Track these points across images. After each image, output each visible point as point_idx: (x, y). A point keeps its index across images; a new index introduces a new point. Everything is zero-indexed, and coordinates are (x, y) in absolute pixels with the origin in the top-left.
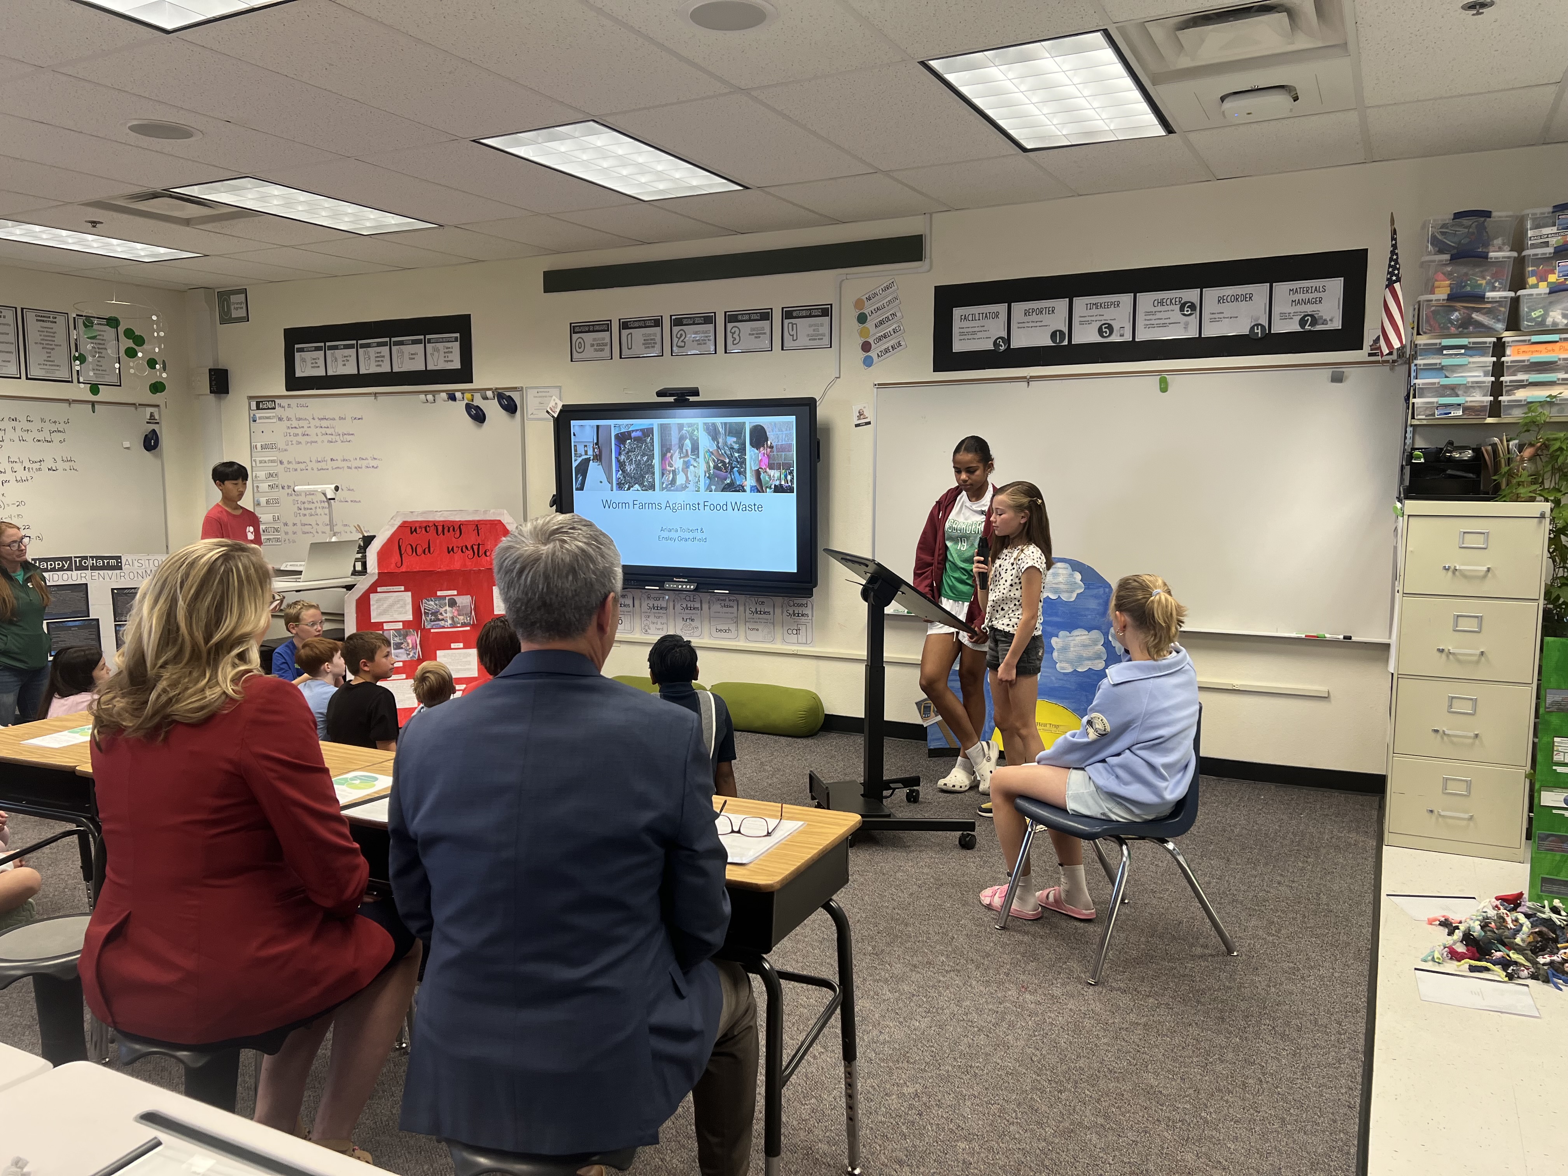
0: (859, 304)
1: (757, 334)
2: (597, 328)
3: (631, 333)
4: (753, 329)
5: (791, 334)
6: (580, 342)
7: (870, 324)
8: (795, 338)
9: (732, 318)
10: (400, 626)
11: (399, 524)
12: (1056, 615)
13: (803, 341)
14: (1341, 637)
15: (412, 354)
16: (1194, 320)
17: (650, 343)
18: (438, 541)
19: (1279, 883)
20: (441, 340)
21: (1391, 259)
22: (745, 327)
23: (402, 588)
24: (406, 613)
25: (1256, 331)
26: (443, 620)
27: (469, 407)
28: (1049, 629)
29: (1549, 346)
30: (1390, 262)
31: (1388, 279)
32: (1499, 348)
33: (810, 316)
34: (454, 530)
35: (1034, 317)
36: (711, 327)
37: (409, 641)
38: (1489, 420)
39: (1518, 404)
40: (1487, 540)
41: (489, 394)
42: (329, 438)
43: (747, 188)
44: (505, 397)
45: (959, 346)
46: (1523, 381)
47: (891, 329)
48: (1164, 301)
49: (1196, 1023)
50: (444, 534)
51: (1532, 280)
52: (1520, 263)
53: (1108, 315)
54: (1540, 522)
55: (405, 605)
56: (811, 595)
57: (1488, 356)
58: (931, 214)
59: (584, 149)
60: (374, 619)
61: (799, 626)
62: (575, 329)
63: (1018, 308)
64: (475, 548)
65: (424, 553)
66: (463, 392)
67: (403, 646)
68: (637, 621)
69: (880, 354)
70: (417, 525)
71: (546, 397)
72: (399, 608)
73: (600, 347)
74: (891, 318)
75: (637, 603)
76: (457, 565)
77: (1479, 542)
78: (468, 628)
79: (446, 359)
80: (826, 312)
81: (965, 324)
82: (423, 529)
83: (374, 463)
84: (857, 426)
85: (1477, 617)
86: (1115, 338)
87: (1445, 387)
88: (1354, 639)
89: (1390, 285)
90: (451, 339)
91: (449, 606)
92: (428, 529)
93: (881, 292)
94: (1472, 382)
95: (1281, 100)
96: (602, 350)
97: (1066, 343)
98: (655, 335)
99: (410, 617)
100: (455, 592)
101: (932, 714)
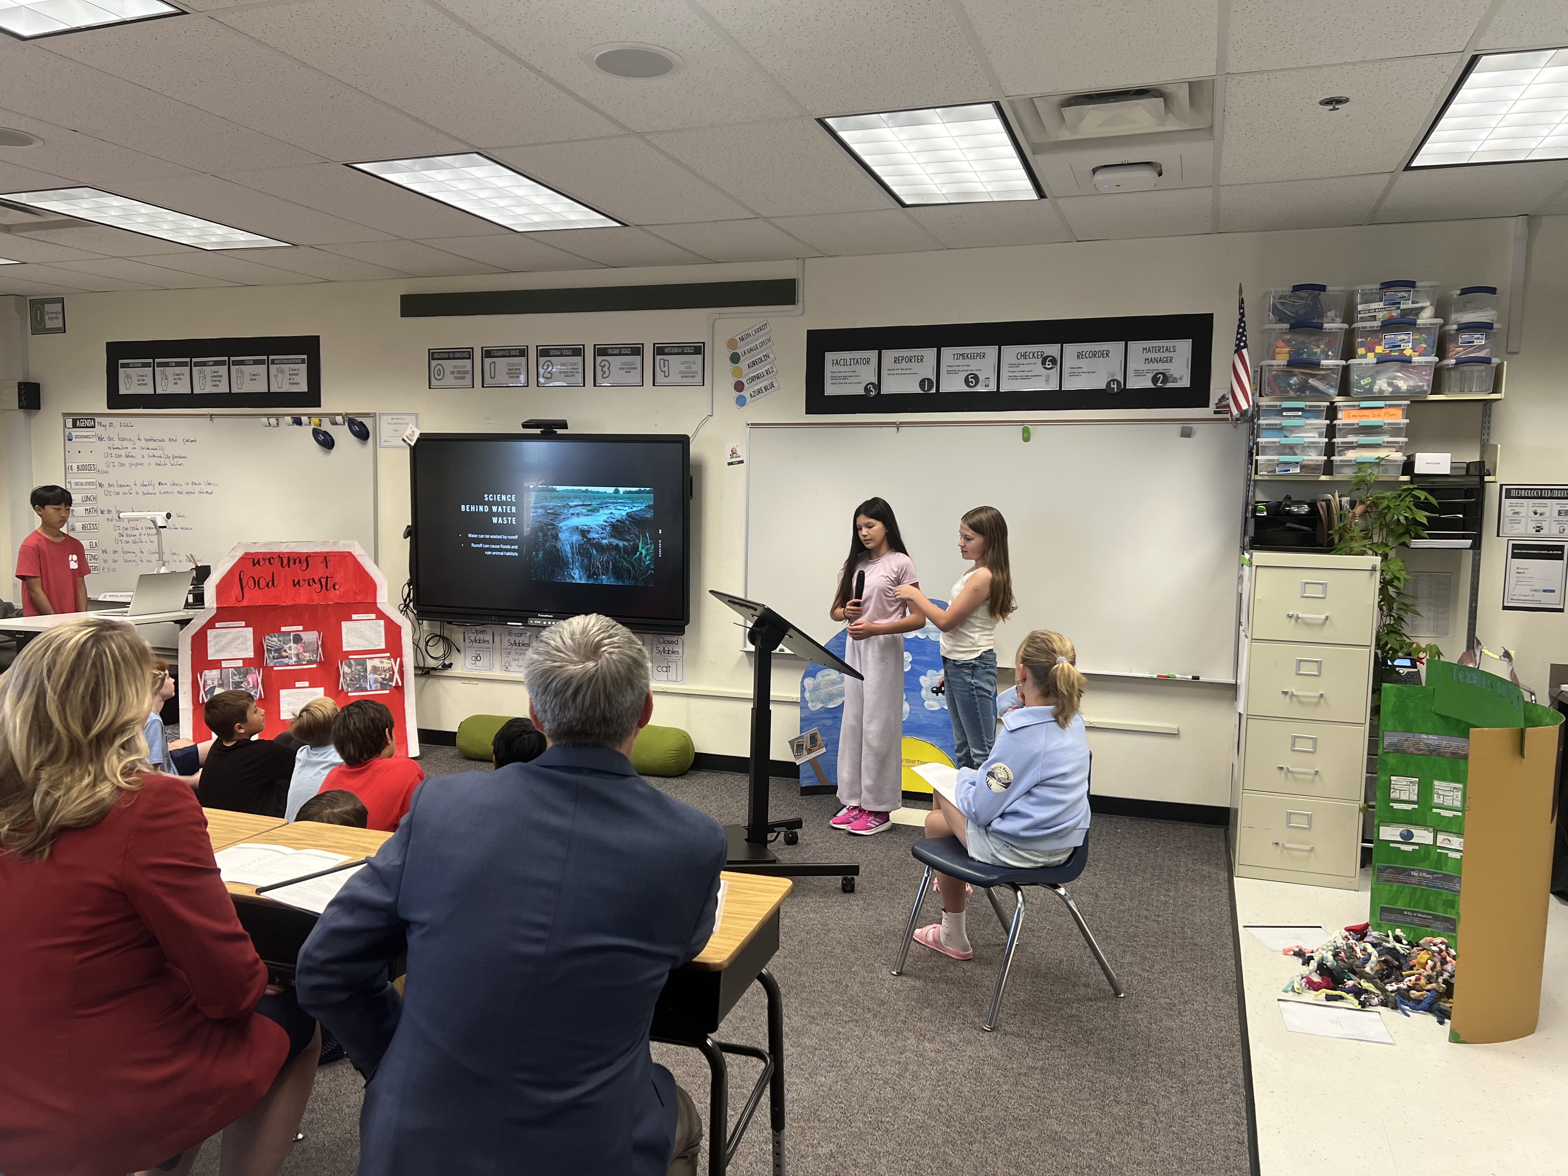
0: (732, 343)
1: (628, 368)
2: (458, 355)
3: (494, 362)
4: (624, 364)
5: (663, 369)
6: (439, 369)
7: (743, 364)
8: (667, 375)
9: (601, 351)
10: (240, 663)
11: (240, 555)
12: (924, 654)
13: (675, 378)
14: (1190, 677)
15: (253, 375)
16: (1054, 373)
17: (515, 373)
18: (282, 574)
19: (1146, 918)
20: (286, 361)
21: (1239, 327)
22: (616, 361)
23: (243, 624)
24: (246, 649)
25: (1112, 386)
26: (287, 657)
27: (316, 433)
28: (918, 668)
29: (1376, 412)
30: (1239, 329)
31: (1236, 345)
32: (1332, 412)
33: (683, 353)
34: (300, 563)
35: (904, 365)
36: (579, 359)
37: (250, 680)
38: (1323, 478)
39: (1348, 464)
40: (1325, 591)
41: (339, 419)
42: (158, 460)
43: (626, 225)
44: (357, 423)
45: (830, 390)
46: (1352, 443)
47: (763, 370)
48: (1027, 354)
49: (1089, 1065)
50: (289, 567)
51: (1361, 351)
52: (1350, 334)
53: (975, 365)
54: (1372, 575)
55: (246, 641)
56: (682, 632)
57: (1322, 419)
58: (804, 259)
59: (461, 180)
60: (212, 655)
61: (669, 663)
62: (434, 355)
63: (889, 355)
64: (323, 581)
65: (268, 587)
66: (310, 416)
67: (242, 685)
68: (497, 658)
69: (752, 394)
70: (260, 557)
71: (400, 424)
72: (239, 644)
73: (460, 375)
74: (763, 359)
75: (497, 639)
76: (303, 600)
77: (1317, 592)
78: (315, 666)
79: (292, 381)
80: (698, 350)
81: (836, 368)
82: (267, 561)
83: (209, 489)
84: (730, 464)
85: (1317, 662)
86: (980, 389)
87: (1284, 446)
88: (1202, 679)
89: (1238, 351)
90: (297, 361)
91: (294, 643)
92: (272, 561)
93: (754, 333)
94: (1309, 443)
95: (1148, 175)
96: (463, 378)
97: (934, 391)
98: (520, 364)
99: (251, 655)
100: (301, 628)
101: (805, 752)
